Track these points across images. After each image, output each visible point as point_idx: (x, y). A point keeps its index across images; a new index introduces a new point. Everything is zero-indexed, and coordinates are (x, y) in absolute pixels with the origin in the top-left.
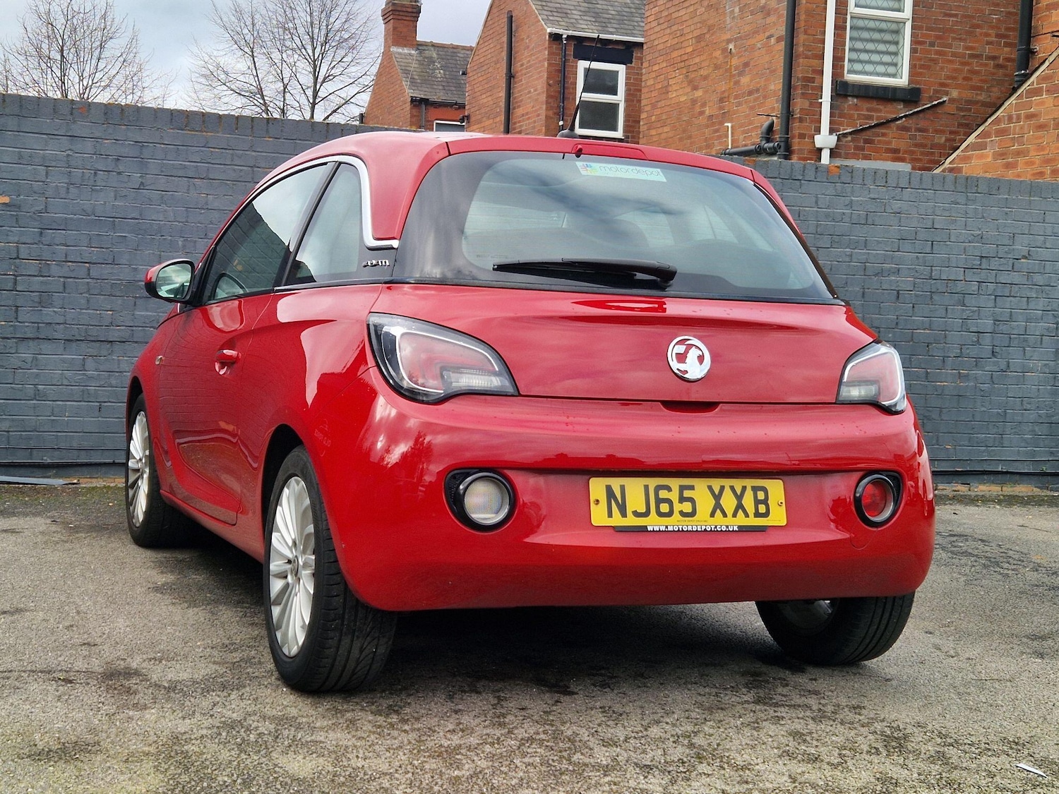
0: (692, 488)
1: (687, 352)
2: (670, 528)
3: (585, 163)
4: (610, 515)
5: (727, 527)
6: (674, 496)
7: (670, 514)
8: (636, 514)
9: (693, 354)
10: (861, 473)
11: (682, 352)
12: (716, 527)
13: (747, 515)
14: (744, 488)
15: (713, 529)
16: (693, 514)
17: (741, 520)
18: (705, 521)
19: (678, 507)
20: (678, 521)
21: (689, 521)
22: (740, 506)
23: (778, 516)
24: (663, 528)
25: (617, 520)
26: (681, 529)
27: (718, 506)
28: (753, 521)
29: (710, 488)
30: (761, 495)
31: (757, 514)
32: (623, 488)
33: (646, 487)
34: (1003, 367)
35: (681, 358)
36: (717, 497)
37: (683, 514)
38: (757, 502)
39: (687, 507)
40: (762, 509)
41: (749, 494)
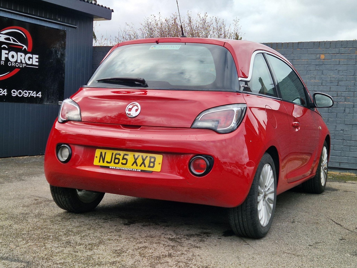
0: (128, 155)
1: (133, 108)
2: (117, 168)
4: (99, 162)
6: (121, 157)
7: (118, 163)
8: (107, 162)
9: (135, 108)
10: (195, 155)
11: (131, 108)
12: (133, 169)
13: (145, 166)
14: (147, 157)
15: (131, 170)
16: (126, 164)
17: (143, 168)
18: (129, 167)
19: (121, 161)
20: (120, 166)
21: (124, 166)
22: (143, 163)
23: (158, 168)
24: (115, 168)
25: (101, 164)
26: (120, 169)
27: (135, 162)
28: (147, 169)
29: (134, 155)
30: (153, 160)
31: (149, 166)
33: (113, 154)
35: (130, 110)
36: (136, 159)
37: (122, 164)
38: (150, 162)
39: (124, 161)
40: (152, 165)
41: (148, 159)
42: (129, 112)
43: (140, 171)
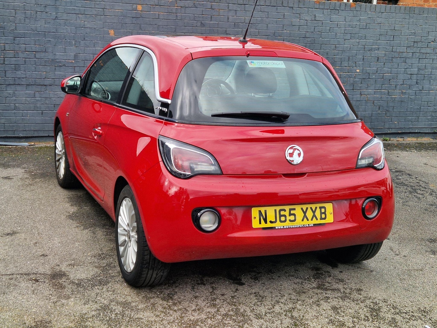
0: (294, 209)
1: (293, 152)
2: (285, 227)
3: (251, 61)
4: (260, 223)
5: (309, 225)
6: (287, 213)
7: (285, 221)
8: (271, 222)
9: (297, 152)
10: (366, 198)
11: (292, 152)
12: (304, 225)
13: (317, 219)
14: (316, 208)
16: (295, 220)
17: (315, 222)
18: (300, 223)
19: (288, 218)
20: (288, 224)
21: (293, 223)
22: (314, 216)
23: (330, 219)
24: (282, 227)
25: (263, 225)
26: (289, 227)
27: (305, 216)
28: (319, 222)
29: (302, 209)
30: (323, 210)
31: (321, 219)
32: (266, 211)
33: (275, 210)
34: (421, 89)
35: (291, 155)
36: (305, 213)
37: (290, 221)
38: (321, 213)
39: (292, 218)
40: (323, 216)
41: (318, 210)
42: (291, 159)
43: (312, 225)
